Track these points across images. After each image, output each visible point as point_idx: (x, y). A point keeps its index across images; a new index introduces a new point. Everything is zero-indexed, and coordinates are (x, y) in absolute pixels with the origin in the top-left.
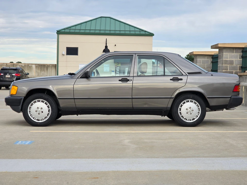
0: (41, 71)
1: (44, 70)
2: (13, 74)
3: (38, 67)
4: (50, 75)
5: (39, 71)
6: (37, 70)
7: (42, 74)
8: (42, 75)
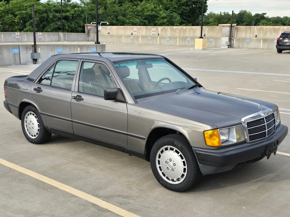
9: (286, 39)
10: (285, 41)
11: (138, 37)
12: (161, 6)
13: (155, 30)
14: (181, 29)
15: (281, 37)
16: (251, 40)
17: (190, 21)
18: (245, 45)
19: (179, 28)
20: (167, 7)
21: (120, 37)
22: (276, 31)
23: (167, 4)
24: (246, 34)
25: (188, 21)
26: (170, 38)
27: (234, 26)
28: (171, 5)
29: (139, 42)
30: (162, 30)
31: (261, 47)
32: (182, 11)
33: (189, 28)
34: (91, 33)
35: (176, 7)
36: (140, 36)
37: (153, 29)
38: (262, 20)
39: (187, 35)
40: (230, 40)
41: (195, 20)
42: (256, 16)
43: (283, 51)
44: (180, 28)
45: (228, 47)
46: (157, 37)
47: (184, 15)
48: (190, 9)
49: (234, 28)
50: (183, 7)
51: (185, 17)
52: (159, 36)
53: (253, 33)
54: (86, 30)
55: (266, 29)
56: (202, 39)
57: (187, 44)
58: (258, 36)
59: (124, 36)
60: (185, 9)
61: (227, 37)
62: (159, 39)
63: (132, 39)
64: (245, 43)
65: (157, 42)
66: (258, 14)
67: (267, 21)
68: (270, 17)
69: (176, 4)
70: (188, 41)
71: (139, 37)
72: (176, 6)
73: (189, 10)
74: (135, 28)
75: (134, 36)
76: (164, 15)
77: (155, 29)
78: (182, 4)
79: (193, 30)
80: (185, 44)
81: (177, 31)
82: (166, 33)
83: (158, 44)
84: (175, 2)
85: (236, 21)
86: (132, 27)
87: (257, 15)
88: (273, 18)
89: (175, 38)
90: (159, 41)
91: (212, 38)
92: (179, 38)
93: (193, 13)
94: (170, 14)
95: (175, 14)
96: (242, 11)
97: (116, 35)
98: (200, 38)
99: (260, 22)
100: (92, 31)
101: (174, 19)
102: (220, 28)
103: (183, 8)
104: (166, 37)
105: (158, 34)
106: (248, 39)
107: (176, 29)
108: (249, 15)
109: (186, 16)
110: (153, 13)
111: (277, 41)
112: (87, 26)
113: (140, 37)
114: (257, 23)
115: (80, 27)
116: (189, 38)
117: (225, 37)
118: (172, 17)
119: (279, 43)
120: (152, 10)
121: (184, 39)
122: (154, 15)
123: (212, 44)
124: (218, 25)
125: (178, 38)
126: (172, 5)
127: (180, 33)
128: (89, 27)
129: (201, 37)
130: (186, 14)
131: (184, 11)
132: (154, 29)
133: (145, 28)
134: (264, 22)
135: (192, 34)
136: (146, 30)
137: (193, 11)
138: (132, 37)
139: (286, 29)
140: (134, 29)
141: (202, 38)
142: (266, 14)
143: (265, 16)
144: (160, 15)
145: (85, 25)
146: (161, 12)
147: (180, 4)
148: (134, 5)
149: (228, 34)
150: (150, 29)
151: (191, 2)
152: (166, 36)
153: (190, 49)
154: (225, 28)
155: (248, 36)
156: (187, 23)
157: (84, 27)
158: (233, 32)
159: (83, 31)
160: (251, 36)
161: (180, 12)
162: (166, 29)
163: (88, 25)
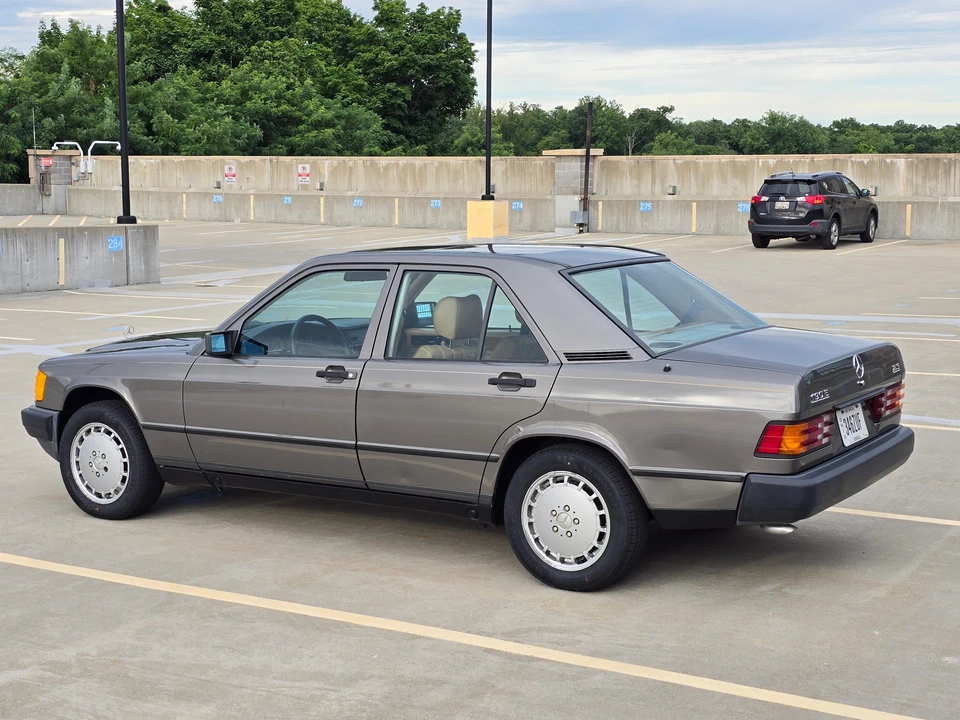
0: (924, 178)
1: (936, 176)
2: (798, 199)
3: (917, 166)
4: (957, 193)
5: (920, 181)
6: (910, 177)
7: (928, 190)
8: (928, 194)
9: (782, 198)
10: (779, 205)
11: (243, 198)
12: (309, 81)
13: (308, 171)
14: (406, 165)
15: (763, 192)
16: (656, 204)
17: (416, 138)
18: (638, 223)
19: (397, 164)
20: (330, 83)
21: (173, 197)
22: (742, 172)
23: (327, 75)
24: (638, 186)
25: (408, 137)
26: (367, 199)
27: (594, 156)
28: (341, 77)
29: (248, 215)
30: (334, 172)
31: (694, 230)
32: (384, 102)
33: (436, 164)
34: (52, 182)
35: (362, 85)
36: (252, 192)
37: (300, 166)
38: (660, 132)
39: (430, 187)
40: (585, 203)
41: (433, 131)
42: (639, 118)
43: (772, 242)
44: (401, 163)
45: (581, 232)
46: (318, 198)
47: (395, 117)
48: (415, 94)
49: (596, 165)
50: (391, 86)
51: (398, 124)
52: (324, 193)
53: (663, 180)
54: (32, 173)
55: (706, 164)
56: (492, 202)
57: (430, 220)
58: (678, 188)
59: (187, 194)
60: (395, 94)
61: (575, 193)
62: (325, 202)
63: (219, 203)
64: (638, 217)
65: (320, 214)
66: (643, 110)
67: (677, 137)
68: (686, 121)
69: (360, 74)
70: (436, 210)
71: (249, 195)
72: (361, 80)
73: (409, 97)
74: (229, 164)
75: (226, 194)
76: (322, 113)
77: (308, 166)
78: (382, 74)
79: (449, 170)
80: (425, 221)
81: (393, 173)
82: (350, 182)
83: (322, 220)
84: (356, 67)
85: (568, 135)
86: (217, 161)
87: (642, 114)
88: (699, 124)
89: (387, 200)
90: (325, 212)
91: (520, 200)
92: (401, 199)
93: (425, 109)
94: (345, 112)
95: (361, 112)
96: (587, 98)
97: (156, 189)
98: (484, 198)
99: (653, 140)
100: (57, 175)
101: (360, 129)
102: (546, 162)
103: (389, 90)
104: (353, 198)
105: (322, 184)
106: (646, 201)
107: (387, 168)
108: (614, 116)
109: (400, 119)
110: (285, 107)
111: (752, 205)
112: (37, 156)
113: (252, 197)
114: (644, 143)
115: (8, 158)
116: (438, 199)
117: (567, 194)
118: (351, 123)
119: (757, 215)
120: (279, 97)
121: (419, 202)
122: (284, 114)
123: (520, 221)
124: (539, 154)
125: (397, 200)
126: (346, 77)
127: (403, 183)
128: (44, 162)
129: (488, 196)
130: (400, 113)
131: (393, 101)
132: (304, 168)
133: (268, 165)
134: (667, 140)
135: (446, 187)
136: (273, 172)
137: (423, 101)
138: (220, 198)
139: (776, 165)
140: (226, 168)
141: (492, 198)
142: (671, 109)
143: (670, 117)
144: (309, 115)
145: (29, 151)
146: (311, 104)
147: (377, 74)
148: (206, 75)
149: (578, 184)
150: (289, 169)
151: (417, 67)
152: (350, 193)
153: (448, 237)
154: (565, 164)
155: (646, 190)
156: (407, 142)
157: (23, 162)
158: (592, 177)
159: (22, 177)
160: (658, 189)
161: (379, 104)
162: (351, 168)
163: (39, 152)
